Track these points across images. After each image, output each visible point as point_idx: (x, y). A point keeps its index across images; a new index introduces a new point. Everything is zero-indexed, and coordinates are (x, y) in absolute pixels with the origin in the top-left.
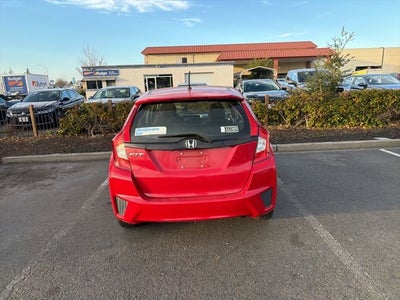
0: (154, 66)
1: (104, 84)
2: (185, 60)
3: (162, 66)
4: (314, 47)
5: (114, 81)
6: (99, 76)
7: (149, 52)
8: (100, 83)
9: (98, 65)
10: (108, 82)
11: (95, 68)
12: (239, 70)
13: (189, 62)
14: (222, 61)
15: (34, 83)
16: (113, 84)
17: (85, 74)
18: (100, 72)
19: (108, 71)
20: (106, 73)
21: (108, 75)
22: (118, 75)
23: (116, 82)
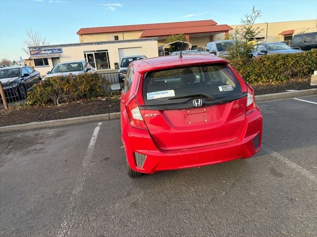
0: (91, 44)
1: (50, 61)
2: (116, 38)
3: (98, 43)
4: (214, 24)
5: (58, 58)
7: (83, 33)
8: (46, 60)
9: (41, 45)
10: (53, 59)
11: (40, 48)
12: (162, 44)
14: (145, 38)
16: (58, 60)
17: (32, 53)
18: (45, 50)
19: (52, 50)
20: (51, 52)
21: (53, 53)
22: (61, 52)
23: (60, 59)
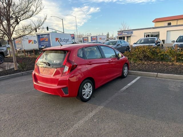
0: (150, 28)
1: (126, 38)
5: (130, 37)
6: (125, 34)
8: (124, 37)
11: (122, 31)
13: (171, 25)
15: (100, 38)
16: (130, 38)
17: (119, 34)
18: (125, 33)
19: (128, 32)
20: (127, 33)
21: (128, 34)
22: (132, 34)
23: (131, 37)
